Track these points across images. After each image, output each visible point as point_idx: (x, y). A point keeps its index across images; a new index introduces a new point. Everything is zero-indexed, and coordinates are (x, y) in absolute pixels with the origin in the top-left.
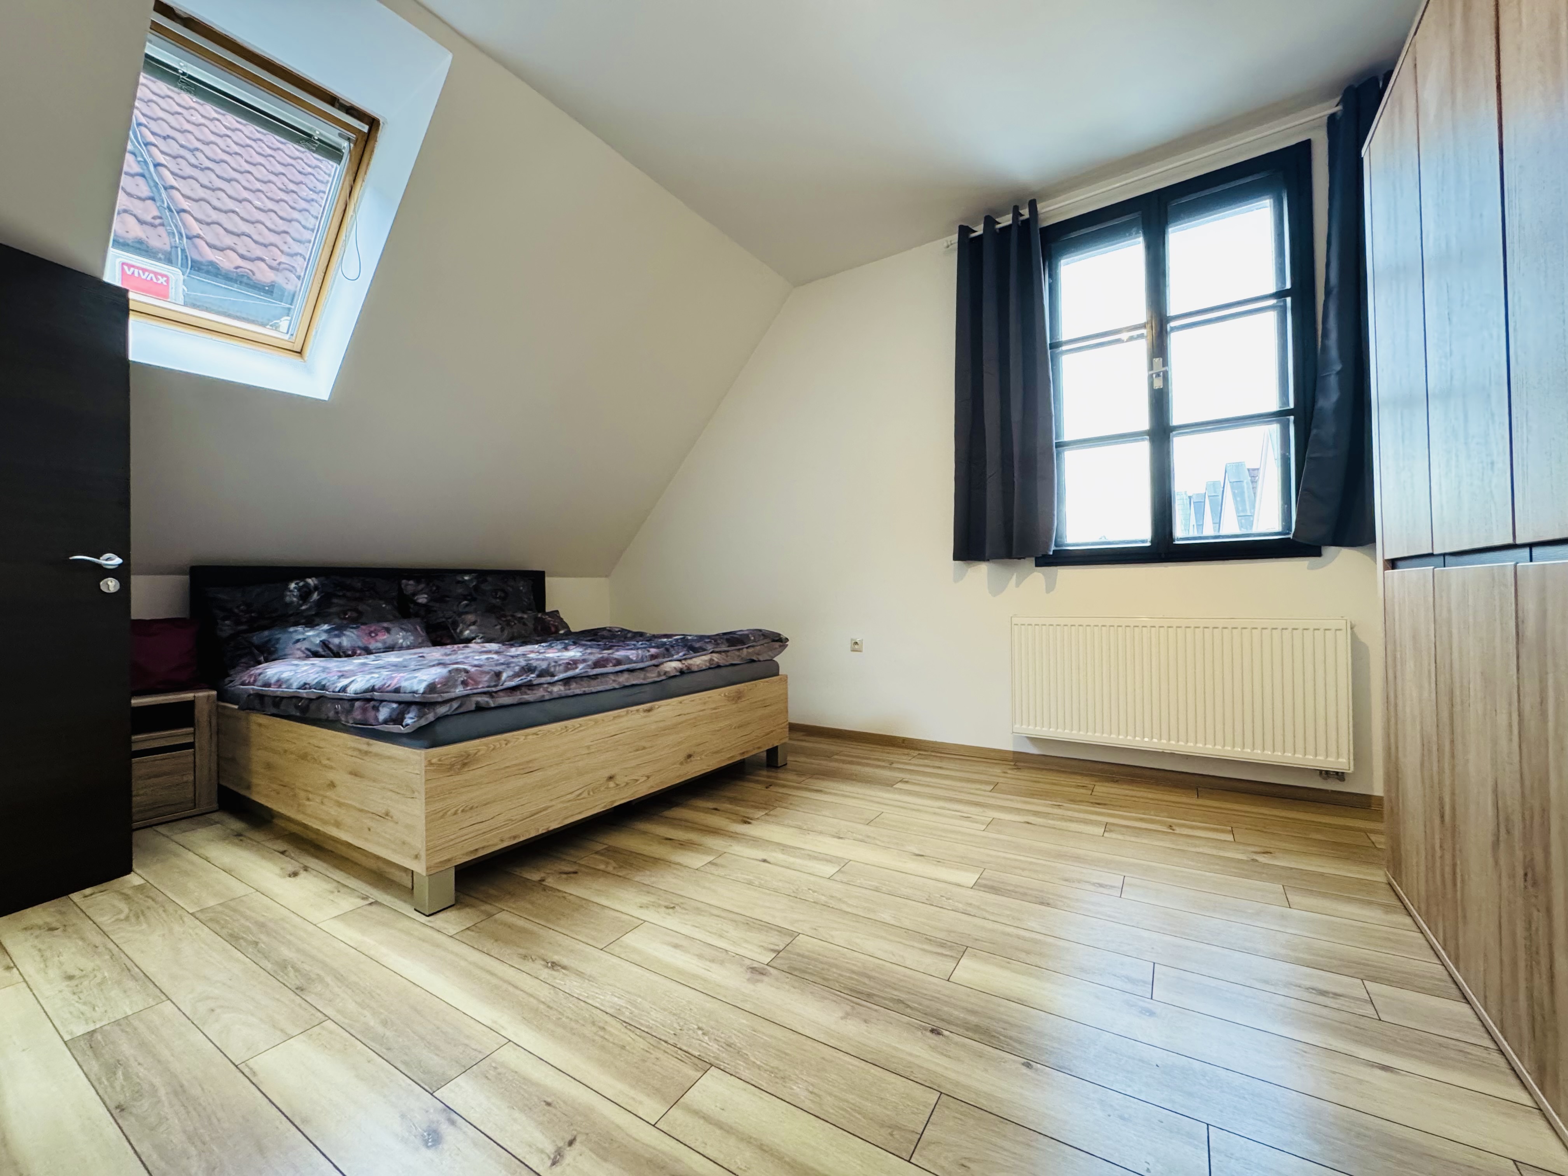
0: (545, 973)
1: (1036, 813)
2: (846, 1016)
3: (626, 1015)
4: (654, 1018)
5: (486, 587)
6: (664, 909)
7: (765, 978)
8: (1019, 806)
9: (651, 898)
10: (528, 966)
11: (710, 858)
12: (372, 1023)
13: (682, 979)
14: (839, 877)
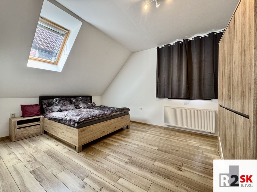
0: (96, 162)
1: (167, 138)
2: (139, 170)
3: (108, 169)
4: (112, 170)
5: (84, 99)
6: (112, 153)
7: (128, 164)
8: (165, 136)
9: (111, 151)
10: (94, 161)
11: (119, 144)
12: (73, 170)
13: (116, 164)
14: (138, 148)
